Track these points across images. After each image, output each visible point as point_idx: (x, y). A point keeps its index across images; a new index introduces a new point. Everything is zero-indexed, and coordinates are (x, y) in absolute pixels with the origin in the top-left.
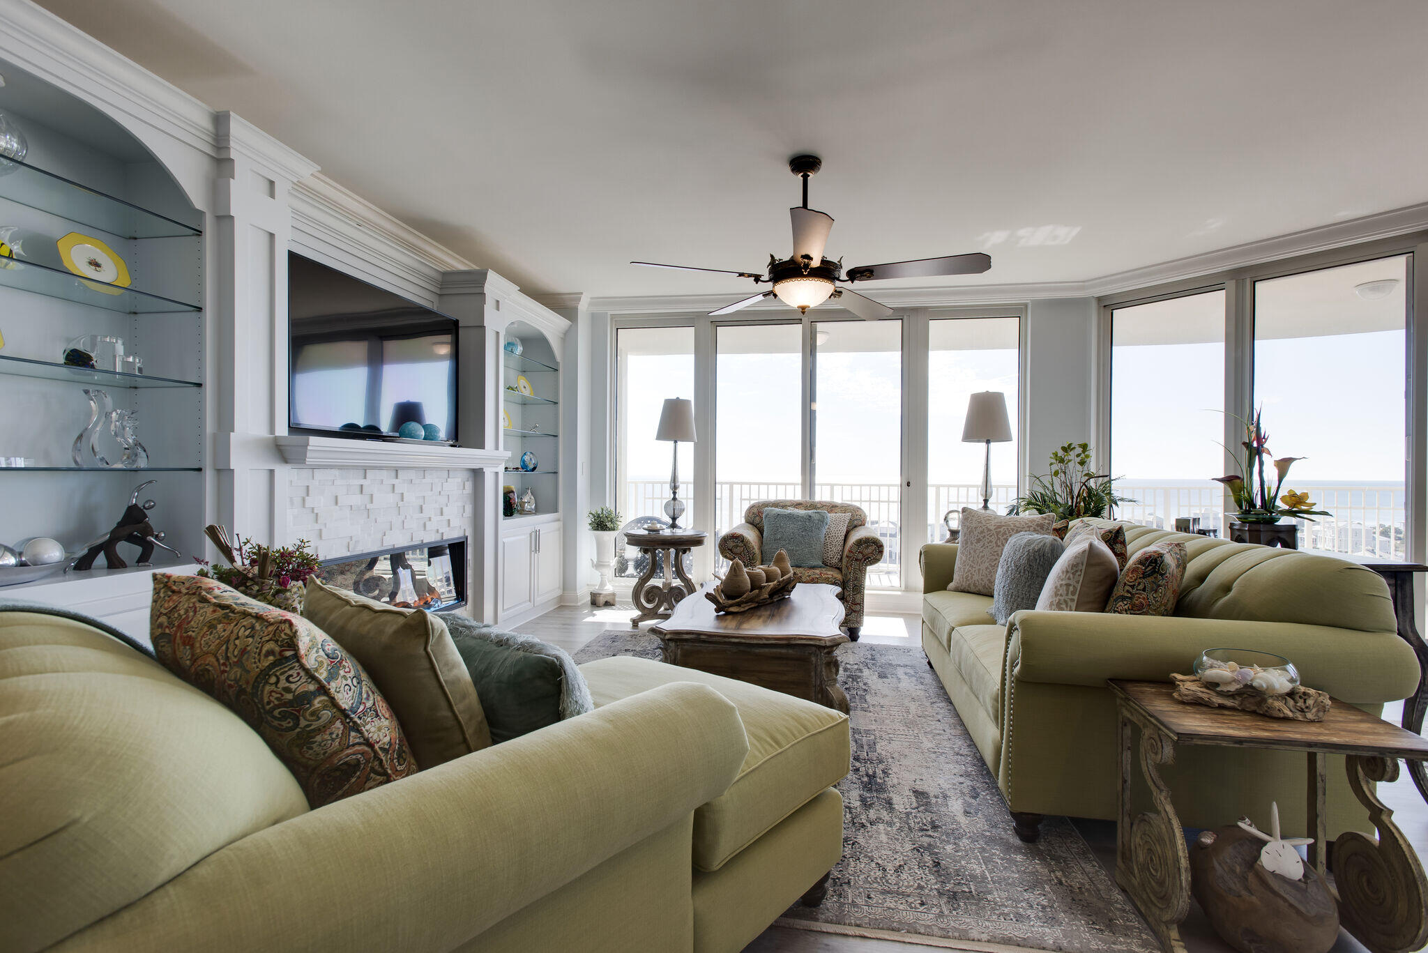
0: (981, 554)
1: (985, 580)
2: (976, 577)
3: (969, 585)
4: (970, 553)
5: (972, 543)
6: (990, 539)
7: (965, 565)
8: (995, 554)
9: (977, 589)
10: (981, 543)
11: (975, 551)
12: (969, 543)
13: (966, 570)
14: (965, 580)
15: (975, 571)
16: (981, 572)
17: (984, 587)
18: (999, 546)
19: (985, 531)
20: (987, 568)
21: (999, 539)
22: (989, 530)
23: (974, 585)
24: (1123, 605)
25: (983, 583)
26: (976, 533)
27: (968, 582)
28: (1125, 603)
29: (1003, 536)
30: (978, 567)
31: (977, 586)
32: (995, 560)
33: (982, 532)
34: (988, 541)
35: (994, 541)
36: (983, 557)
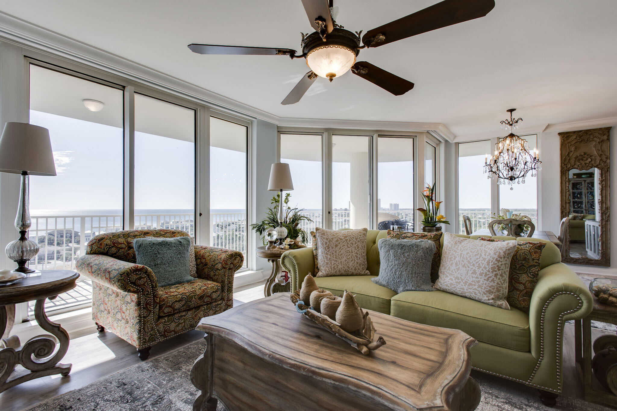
0: (340, 253)
1: (346, 267)
2: (340, 266)
3: (336, 272)
4: (333, 254)
5: (333, 248)
6: (343, 244)
7: (331, 261)
8: (348, 252)
9: (340, 273)
10: (339, 247)
11: (336, 252)
12: (331, 248)
13: (333, 263)
14: (333, 269)
15: (339, 263)
16: (342, 263)
17: (345, 271)
18: (349, 247)
19: (339, 240)
20: (346, 260)
21: (348, 243)
22: (341, 239)
23: (339, 270)
24: (535, 269)
25: (345, 269)
26: (334, 242)
27: (335, 270)
28: (536, 268)
29: (350, 242)
30: (340, 261)
31: (341, 272)
32: (349, 255)
33: (337, 241)
34: (343, 245)
35: (346, 245)
36: (341, 254)
